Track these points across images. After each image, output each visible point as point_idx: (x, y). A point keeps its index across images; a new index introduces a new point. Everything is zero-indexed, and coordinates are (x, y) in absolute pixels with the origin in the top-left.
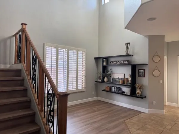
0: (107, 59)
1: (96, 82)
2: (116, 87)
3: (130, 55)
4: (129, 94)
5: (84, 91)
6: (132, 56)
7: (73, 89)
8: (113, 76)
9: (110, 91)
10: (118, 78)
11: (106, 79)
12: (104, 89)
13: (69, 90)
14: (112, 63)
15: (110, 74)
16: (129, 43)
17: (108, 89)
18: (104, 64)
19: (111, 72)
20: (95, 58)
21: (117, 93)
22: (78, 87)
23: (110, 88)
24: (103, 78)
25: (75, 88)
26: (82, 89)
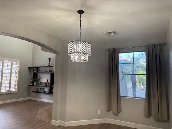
0: (37, 68)
1: (28, 85)
2: (42, 89)
3: (51, 67)
4: (48, 93)
5: (17, 93)
6: (53, 67)
7: (6, 91)
8: (40, 81)
9: (37, 92)
10: (43, 82)
11: (35, 83)
12: (33, 90)
13: (2, 92)
14: (40, 71)
15: (39, 80)
16: (51, 59)
17: (36, 90)
18: (35, 72)
19: (40, 78)
20: (28, 67)
21: (42, 93)
22: (11, 90)
23: (38, 90)
24: (33, 82)
25: (7, 90)
26: (15, 91)
